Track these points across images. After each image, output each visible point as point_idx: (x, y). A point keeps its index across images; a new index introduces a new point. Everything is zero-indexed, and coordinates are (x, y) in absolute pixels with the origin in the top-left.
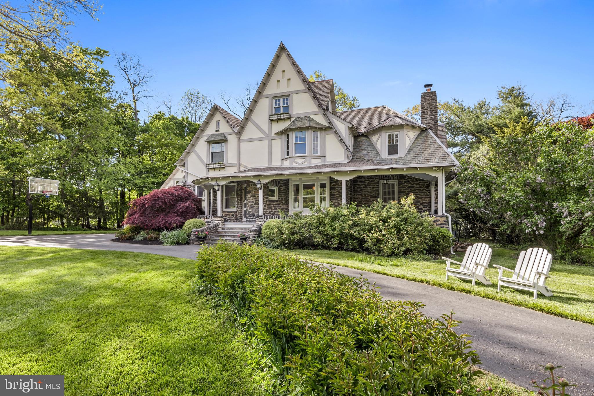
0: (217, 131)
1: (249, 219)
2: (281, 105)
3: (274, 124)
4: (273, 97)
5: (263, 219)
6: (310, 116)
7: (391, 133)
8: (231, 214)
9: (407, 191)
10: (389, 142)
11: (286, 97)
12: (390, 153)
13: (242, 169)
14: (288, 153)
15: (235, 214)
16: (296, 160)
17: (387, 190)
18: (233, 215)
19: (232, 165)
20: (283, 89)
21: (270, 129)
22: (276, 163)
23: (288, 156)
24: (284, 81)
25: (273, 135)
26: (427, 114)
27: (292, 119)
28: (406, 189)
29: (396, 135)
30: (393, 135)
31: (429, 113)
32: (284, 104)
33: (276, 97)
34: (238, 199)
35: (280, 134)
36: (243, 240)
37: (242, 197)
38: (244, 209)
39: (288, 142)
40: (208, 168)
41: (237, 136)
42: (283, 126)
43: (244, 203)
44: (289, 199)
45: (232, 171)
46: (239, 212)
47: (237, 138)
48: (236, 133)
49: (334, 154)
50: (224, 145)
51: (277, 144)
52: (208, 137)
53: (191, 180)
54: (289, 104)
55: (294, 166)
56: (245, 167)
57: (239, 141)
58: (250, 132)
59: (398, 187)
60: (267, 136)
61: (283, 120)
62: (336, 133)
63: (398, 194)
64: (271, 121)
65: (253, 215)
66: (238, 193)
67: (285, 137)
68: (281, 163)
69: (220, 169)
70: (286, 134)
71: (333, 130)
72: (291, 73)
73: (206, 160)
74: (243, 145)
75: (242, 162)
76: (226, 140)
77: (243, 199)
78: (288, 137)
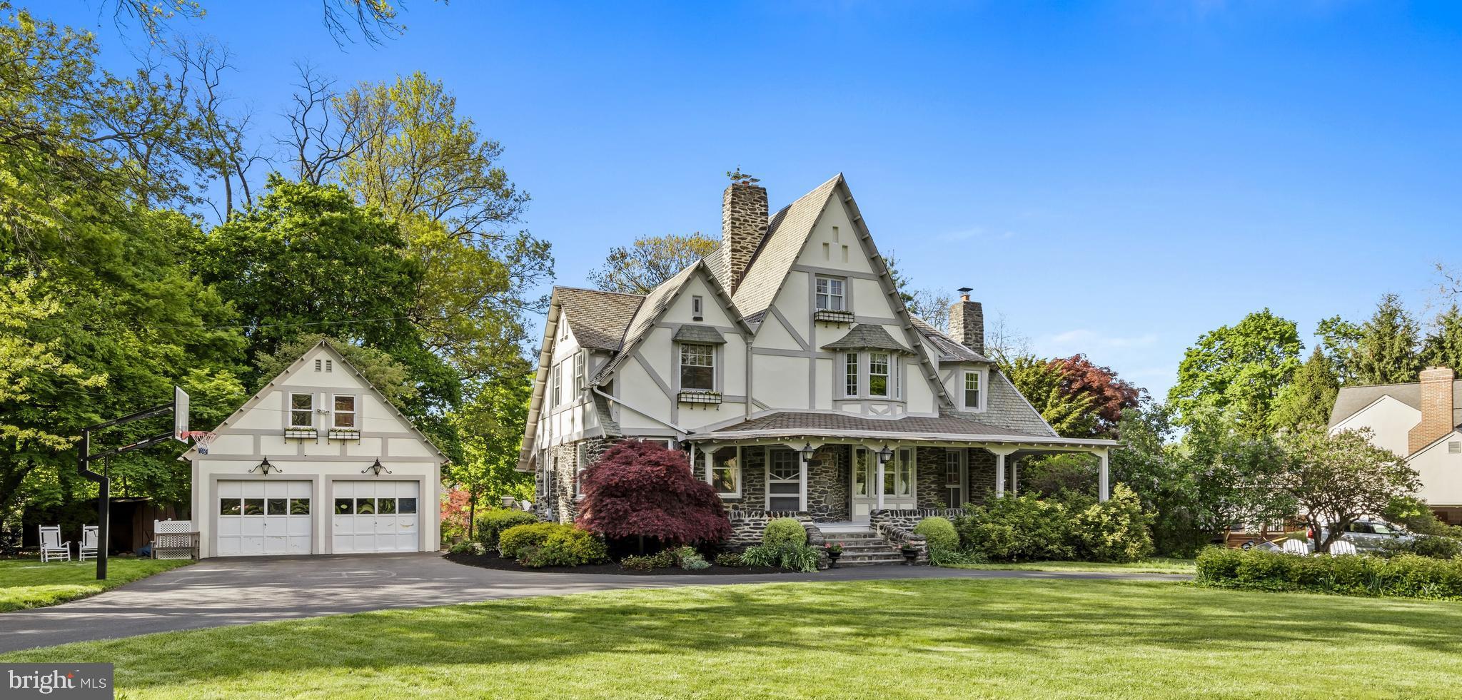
0: (696, 319)
1: (818, 515)
2: (829, 293)
3: (820, 330)
4: (817, 275)
6: (883, 326)
7: (970, 372)
9: (981, 466)
10: (967, 387)
11: (841, 278)
12: (968, 404)
13: (756, 413)
14: (852, 390)
15: (740, 506)
16: (873, 406)
17: (953, 463)
19: (733, 400)
20: (835, 263)
21: (812, 336)
22: (824, 405)
23: (852, 397)
24: (835, 248)
25: (818, 350)
26: (971, 339)
27: (853, 326)
28: (980, 464)
29: (976, 375)
30: (972, 375)
31: (974, 337)
32: (833, 290)
33: (821, 278)
34: (749, 475)
35: (832, 350)
36: (910, 555)
37: (764, 470)
38: (768, 495)
39: (852, 369)
40: (679, 402)
41: (745, 339)
42: (835, 335)
43: (768, 482)
44: (847, 478)
45: (734, 413)
46: (753, 500)
47: (747, 344)
48: (747, 334)
49: (921, 402)
50: (709, 353)
51: (826, 369)
52: (676, 330)
53: (628, 425)
54: (843, 294)
55: (871, 416)
56: (761, 406)
57: (749, 351)
58: (771, 336)
59: (967, 459)
60: (807, 350)
61: (839, 323)
62: (925, 365)
63: (967, 470)
64: (816, 320)
65: (827, 507)
66: (749, 461)
67: (843, 359)
68: (834, 407)
69: (705, 405)
70: (845, 352)
71: (917, 359)
72: (848, 235)
73: (668, 382)
74: (757, 360)
75: (757, 394)
76: (720, 344)
77: (768, 473)
78: (852, 359)
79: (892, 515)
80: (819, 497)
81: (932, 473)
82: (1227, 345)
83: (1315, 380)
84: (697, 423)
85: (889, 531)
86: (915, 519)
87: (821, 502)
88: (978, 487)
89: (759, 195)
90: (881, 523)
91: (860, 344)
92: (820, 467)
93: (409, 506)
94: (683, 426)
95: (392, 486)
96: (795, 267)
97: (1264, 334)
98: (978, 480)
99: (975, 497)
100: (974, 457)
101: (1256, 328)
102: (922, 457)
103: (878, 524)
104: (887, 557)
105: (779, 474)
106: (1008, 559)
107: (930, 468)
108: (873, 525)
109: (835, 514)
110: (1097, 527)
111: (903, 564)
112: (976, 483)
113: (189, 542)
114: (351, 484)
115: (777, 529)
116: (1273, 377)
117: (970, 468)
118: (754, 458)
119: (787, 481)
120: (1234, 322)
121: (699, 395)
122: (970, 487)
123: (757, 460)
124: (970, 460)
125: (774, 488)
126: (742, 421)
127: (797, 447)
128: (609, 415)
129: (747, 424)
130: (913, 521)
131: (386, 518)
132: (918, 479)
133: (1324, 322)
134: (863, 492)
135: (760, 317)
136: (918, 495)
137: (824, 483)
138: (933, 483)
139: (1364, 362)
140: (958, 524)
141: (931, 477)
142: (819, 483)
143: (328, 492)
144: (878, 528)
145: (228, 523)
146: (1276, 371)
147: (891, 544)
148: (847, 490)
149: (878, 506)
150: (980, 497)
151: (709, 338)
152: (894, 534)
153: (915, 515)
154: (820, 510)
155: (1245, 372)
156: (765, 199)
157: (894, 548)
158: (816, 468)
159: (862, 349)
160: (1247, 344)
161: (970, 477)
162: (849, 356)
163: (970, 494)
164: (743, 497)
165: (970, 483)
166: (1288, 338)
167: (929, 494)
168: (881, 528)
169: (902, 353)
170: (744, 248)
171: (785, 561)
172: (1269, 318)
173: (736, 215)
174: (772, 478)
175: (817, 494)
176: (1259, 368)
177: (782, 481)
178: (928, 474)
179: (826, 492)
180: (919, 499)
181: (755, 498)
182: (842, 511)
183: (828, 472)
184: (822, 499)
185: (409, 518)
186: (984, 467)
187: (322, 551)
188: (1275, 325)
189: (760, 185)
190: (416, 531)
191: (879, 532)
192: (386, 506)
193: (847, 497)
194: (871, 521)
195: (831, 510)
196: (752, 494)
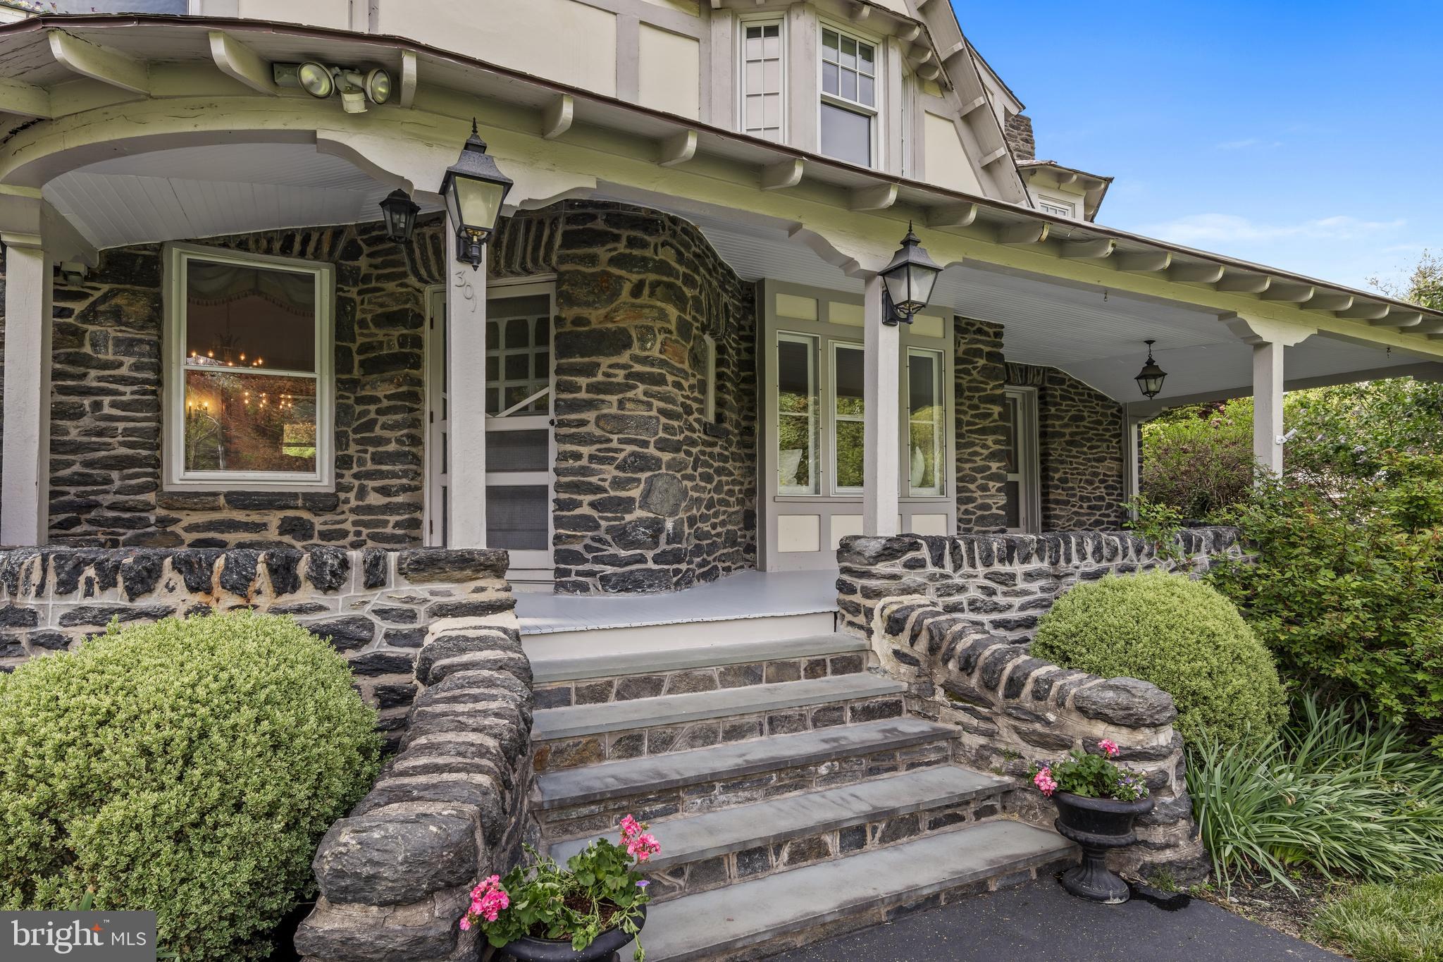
1: (614, 561)
5: (931, 569)
7: (1051, 203)
8: (274, 519)
9: (1067, 431)
15: (319, 522)
18: (289, 527)
28: (1066, 426)
30: (1054, 210)
34: (360, 400)
37: (419, 383)
43: (436, 429)
44: (749, 431)
46: (374, 499)
59: (1036, 413)
63: (1037, 440)
65: (656, 527)
66: (363, 349)
67: (733, 41)
70: (740, 15)
79: (938, 562)
80: (618, 484)
81: (994, 431)
86: (1029, 576)
87: (627, 505)
88: (1061, 480)
90: (892, 603)
92: (624, 358)
98: (1062, 462)
99: (1057, 502)
100: (1053, 410)
102: (964, 383)
103: (878, 605)
107: (987, 415)
108: (856, 609)
109: (698, 550)
112: (1057, 470)
117: (1043, 435)
118: (380, 334)
122: (1045, 477)
124: (1043, 418)
130: (1021, 585)
132: (959, 446)
134: (801, 476)
136: (959, 490)
137: (643, 424)
138: (993, 456)
141: (990, 440)
142: (619, 423)
144: (878, 624)
148: (751, 471)
149: (871, 520)
150: (1067, 503)
152: (967, 666)
153: (1026, 559)
154: (622, 536)
157: (973, 741)
158: (605, 362)
161: (1045, 455)
162: (752, 34)
163: (1045, 494)
164: (340, 487)
165: (1045, 470)
167: (984, 488)
168: (895, 626)
175: (610, 472)
178: (983, 431)
179: (644, 463)
180: (960, 501)
181: (384, 491)
182: (731, 540)
183: (661, 380)
184: (636, 493)
186: (1072, 434)
191: (882, 645)
193: (751, 492)
194: (843, 587)
195: (676, 537)
196: (370, 475)
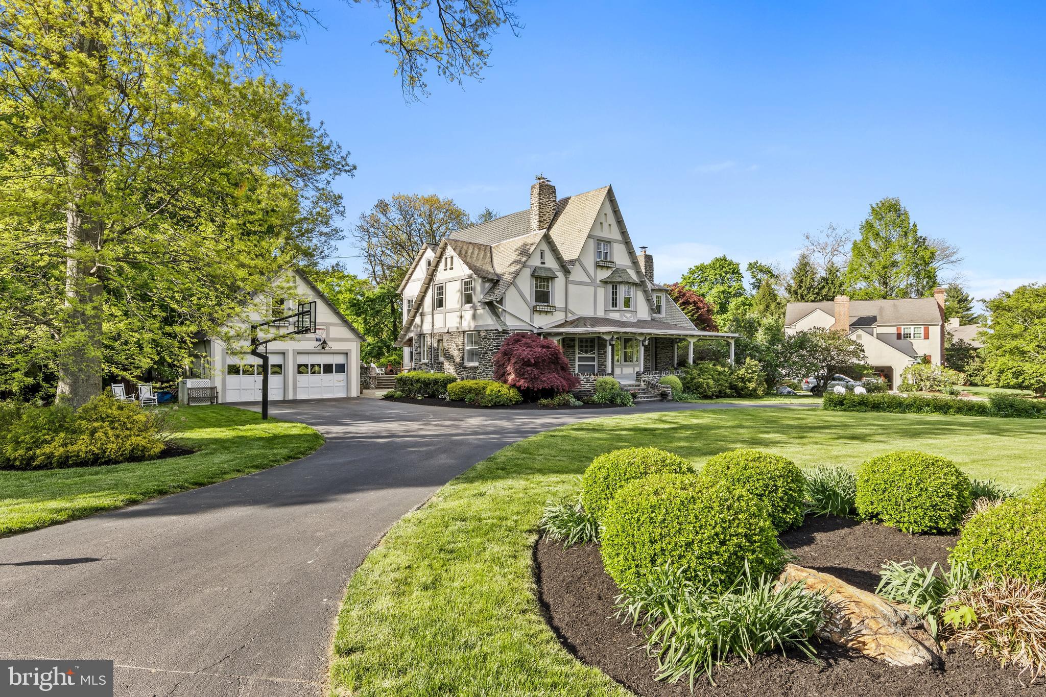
0: (542, 264)
2: (602, 250)
3: (599, 271)
4: (598, 240)
6: (627, 270)
7: (658, 295)
11: (608, 242)
13: (570, 318)
14: (614, 305)
16: (626, 314)
19: (559, 310)
20: (605, 234)
21: (595, 274)
22: (601, 314)
23: (614, 309)
24: (606, 226)
25: (598, 282)
27: (614, 269)
32: (604, 250)
33: (599, 241)
35: (605, 282)
36: (664, 396)
37: (575, 349)
38: (577, 363)
39: (614, 293)
40: (534, 310)
41: (565, 275)
42: (605, 274)
43: (577, 356)
45: (559, 317)
47: (566, 278)
48: (567, 272)
49: (642, 311)
50: (548, 282)
51: (601, 292)
52: (533, 270)
53: (511, 323)
54: (609, 251)
55: (624, 319)
56: (573, 313)
57: (567, 282)
58: (577, 274)
60: (592, 282)
61: (608, 268)
62: (645, 292)
63: (654, 348)
64: (598, 266)
67: (610, 287)
68: (605, 314)
69: (547, 312)
70: (612, 284)
71: (641, 288)
72: (611, 219)
73: (529, 299)
74: (570, 286)
75: (570, 307)
76: (553, 278)
77: (577, 351)
78: (615, 288)
79: (647, 374)
82: (705, 274)
83: (766, 297)
84: (543, 322)
85: (649, 383)
89: (552, 190)
91: (620, 280)
93: (341, 368)
94: (536, 325)
95: (331, 356)
96: (590, 236)
97: (724, 269)
101: (720, 265)
103: (642, 379)
104: (651, 397)
105: (582, 351)
106: (710, 398)
108: (639, 380)
110: (743, 380)
111: (661, 401)
113: (209, 393)
114: (307, 355)
115: (606, 383)
116: (729, 293)
118: (570, 343)
119: (588, 355)
120: (708, 262)
121: (542, 306)
123: (572, 343)
125: (580, 359)
126: (563, 321)
127: (607, 338)
128: (499, 318)
129: (566, 324)
131: (328, 376)
133: (751, 264)
135: (572, 262)
139: (793, 289)
140: (682, 379)
143: (294, 360)
144: (642, 381)
145: (233, 380)
146: (731, 290)
147: (651, 390)
151: (550, 275)
152: (652, 385)
153: (657, 374)
155: (714, 291)
156: (554, 192)
157: (654, 392)
159: (621, 283)
160: (716, 275)
162: (613, 286)
163: (656, 361)
165: (656, 355)
166: (736, 272)
168: (644, 381)
169: (635, 284)
170: (544, 220)
171: (619, 401)
172: (726, 260)
173: (541, 201)
174: (579, 353)
176: (722, 289)
177: (585, 355)
185: (341, 376)
187: (291, 398)
188: (730, 265)
189: (551, 184)
190: (345, 384)
191: (642, 383)
192: (328, 369)
194: (637, 378)
